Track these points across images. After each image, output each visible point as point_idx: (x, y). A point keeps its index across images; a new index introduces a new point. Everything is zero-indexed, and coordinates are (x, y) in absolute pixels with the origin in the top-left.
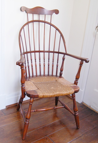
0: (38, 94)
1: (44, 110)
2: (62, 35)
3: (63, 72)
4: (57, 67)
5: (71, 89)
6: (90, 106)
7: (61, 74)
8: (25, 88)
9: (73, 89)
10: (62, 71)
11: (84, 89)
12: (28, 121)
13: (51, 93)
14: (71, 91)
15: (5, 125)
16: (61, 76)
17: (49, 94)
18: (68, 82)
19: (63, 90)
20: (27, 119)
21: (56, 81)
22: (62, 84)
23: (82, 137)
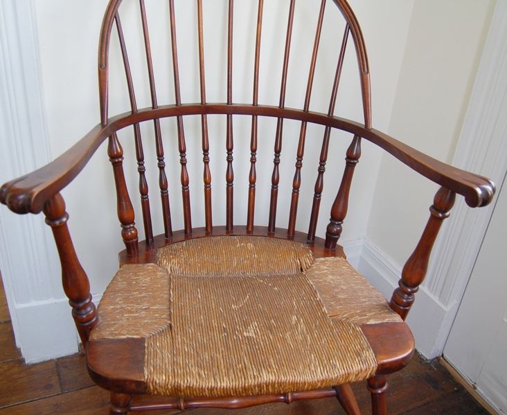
2: (353, 26)
4: (315, 196)
7: (332, 236)
9: (369, 355)
10: (341, 219)
11: (454, 303)
13: (227, 373)
14: (356, 368)
16: (335, 246)
17: (212, 384)
19: (312, 349)
21: (302, 270)
22: (319, 304)
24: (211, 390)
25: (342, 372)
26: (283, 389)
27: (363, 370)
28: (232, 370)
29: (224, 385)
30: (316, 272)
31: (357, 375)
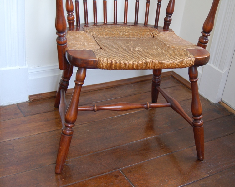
0: (97, 58)
1: (119, 108)
3: (173, 17)
4: (158, 4)
5: (186, 55)
7: (167, 23)
8: (65, 42)
9: (192, 56)
10: (171, 13)
11: (226, 69)
12: (71, 127)
13: (132, 59)
14: (186, 59)
15: (18, 137)
16: (168, 28)
17: (126, 62)
18: (183, 40)
19: (166, 54)
20: (67, 121)
21: (154, 37)
22: (165, 44)
23: (209, 181)
24: (126, 64)
25: (180, 60)
26: (156, 65)
27: (189, 60)
28: (133, 58)
29: (131, 62)
30: (161, 36)
31: (186, 62)
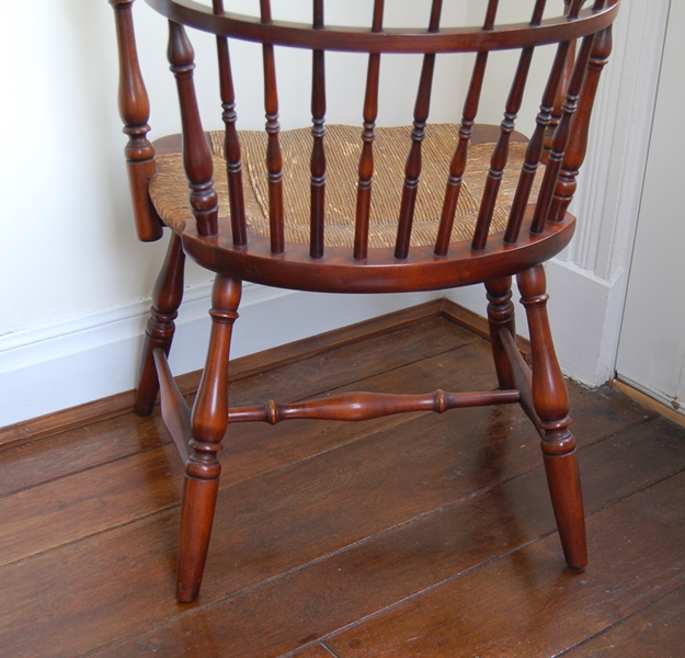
6: (676, 406)
11: (619, 271)
23: (613, 643)
